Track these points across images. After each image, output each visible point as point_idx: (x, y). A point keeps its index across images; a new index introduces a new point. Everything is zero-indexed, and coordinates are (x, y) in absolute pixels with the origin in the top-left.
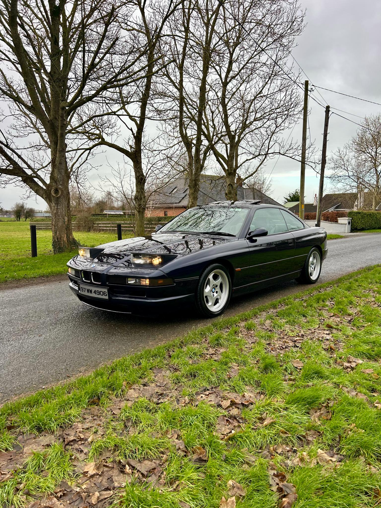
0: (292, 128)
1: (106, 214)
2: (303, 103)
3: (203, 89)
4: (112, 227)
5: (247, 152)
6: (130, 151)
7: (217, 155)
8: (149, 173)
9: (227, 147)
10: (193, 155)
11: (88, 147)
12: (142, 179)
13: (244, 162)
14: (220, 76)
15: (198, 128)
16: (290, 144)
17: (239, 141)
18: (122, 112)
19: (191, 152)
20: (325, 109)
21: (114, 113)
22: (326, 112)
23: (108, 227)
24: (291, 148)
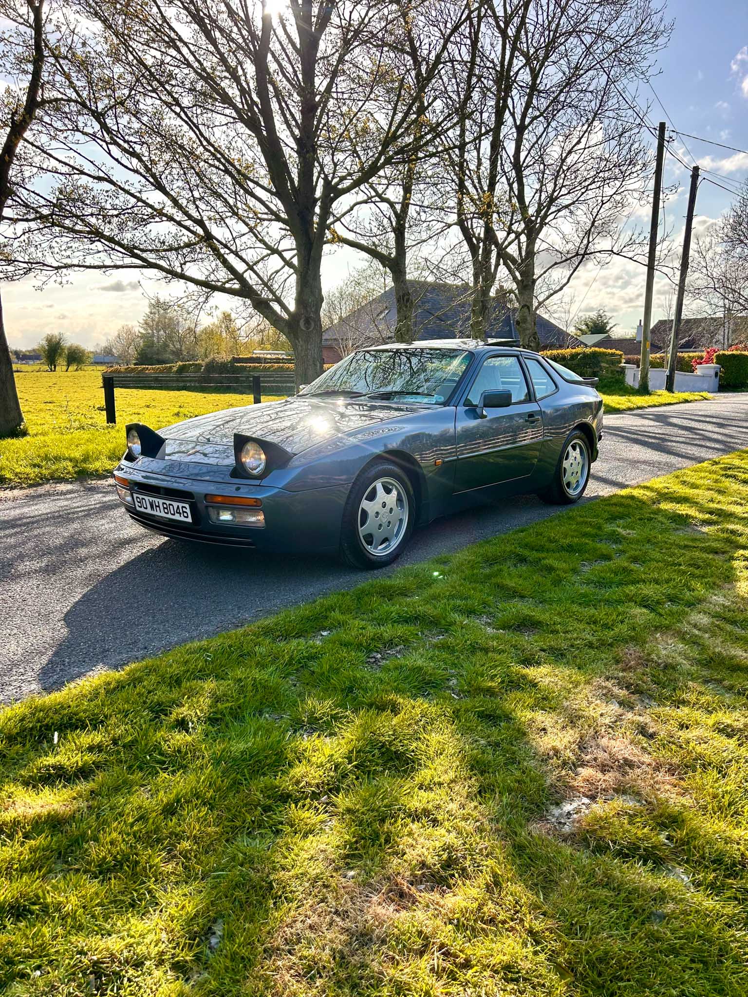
1: (259, 358)
2: (655, 163)
10: (480, 259)
14: (513, 114)
17: (540, 228)
19: (477, 255)
20: (691, 174)
22: (692, 178)
24: (631, 243)
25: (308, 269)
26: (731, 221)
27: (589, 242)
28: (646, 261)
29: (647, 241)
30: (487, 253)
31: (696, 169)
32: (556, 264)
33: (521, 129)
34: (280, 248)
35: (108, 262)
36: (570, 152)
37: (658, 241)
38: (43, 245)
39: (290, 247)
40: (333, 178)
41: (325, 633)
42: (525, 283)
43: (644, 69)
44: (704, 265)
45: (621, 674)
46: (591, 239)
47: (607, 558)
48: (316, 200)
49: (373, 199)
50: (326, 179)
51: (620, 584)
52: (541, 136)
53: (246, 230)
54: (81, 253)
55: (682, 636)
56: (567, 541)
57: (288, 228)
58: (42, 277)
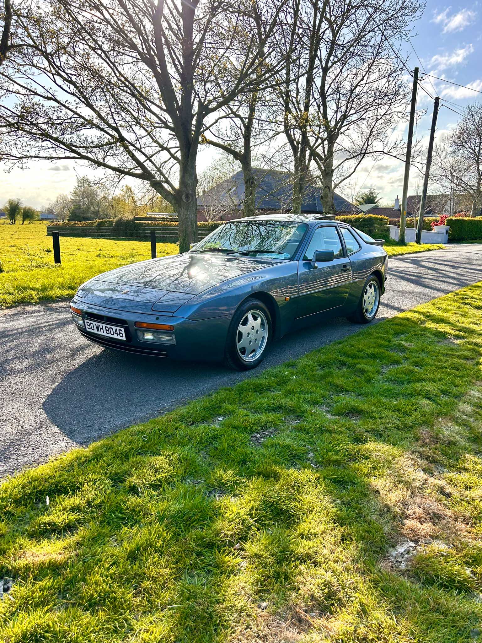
2: (411, 94)
10: (299, 156)
19: (297, 153)
20: (434, 101)
22: (435, 104)
24: (396, 146)
25: (188, 161)
26: (457, 133)
27: (368, 145)
28: (404, 158)
29: (406, 145)
30: (303, 152)
31: (437, 99)
32: (347, 159)
34: (168, 147)
35: (54, 155)
36: (357, 86)
37: (413, 145)
38: (11, 143)
39: (174, 146)
40: (205, 101)
41: (220, 419)
42: (327, 172)
43: (407, 32)
44: (440, 161)
45: (421, 449)
46: (370, 143)
47: (397, 363)
48: (193, 116)
49: (230, 116)
50: (200, 101)
51: (409, 382)
52: (338, 75)
53: (146, 133)
54: (37, 149)
55: (456, 420)
56: (371, 351)
57: (174, 133)
58: (9, 164)
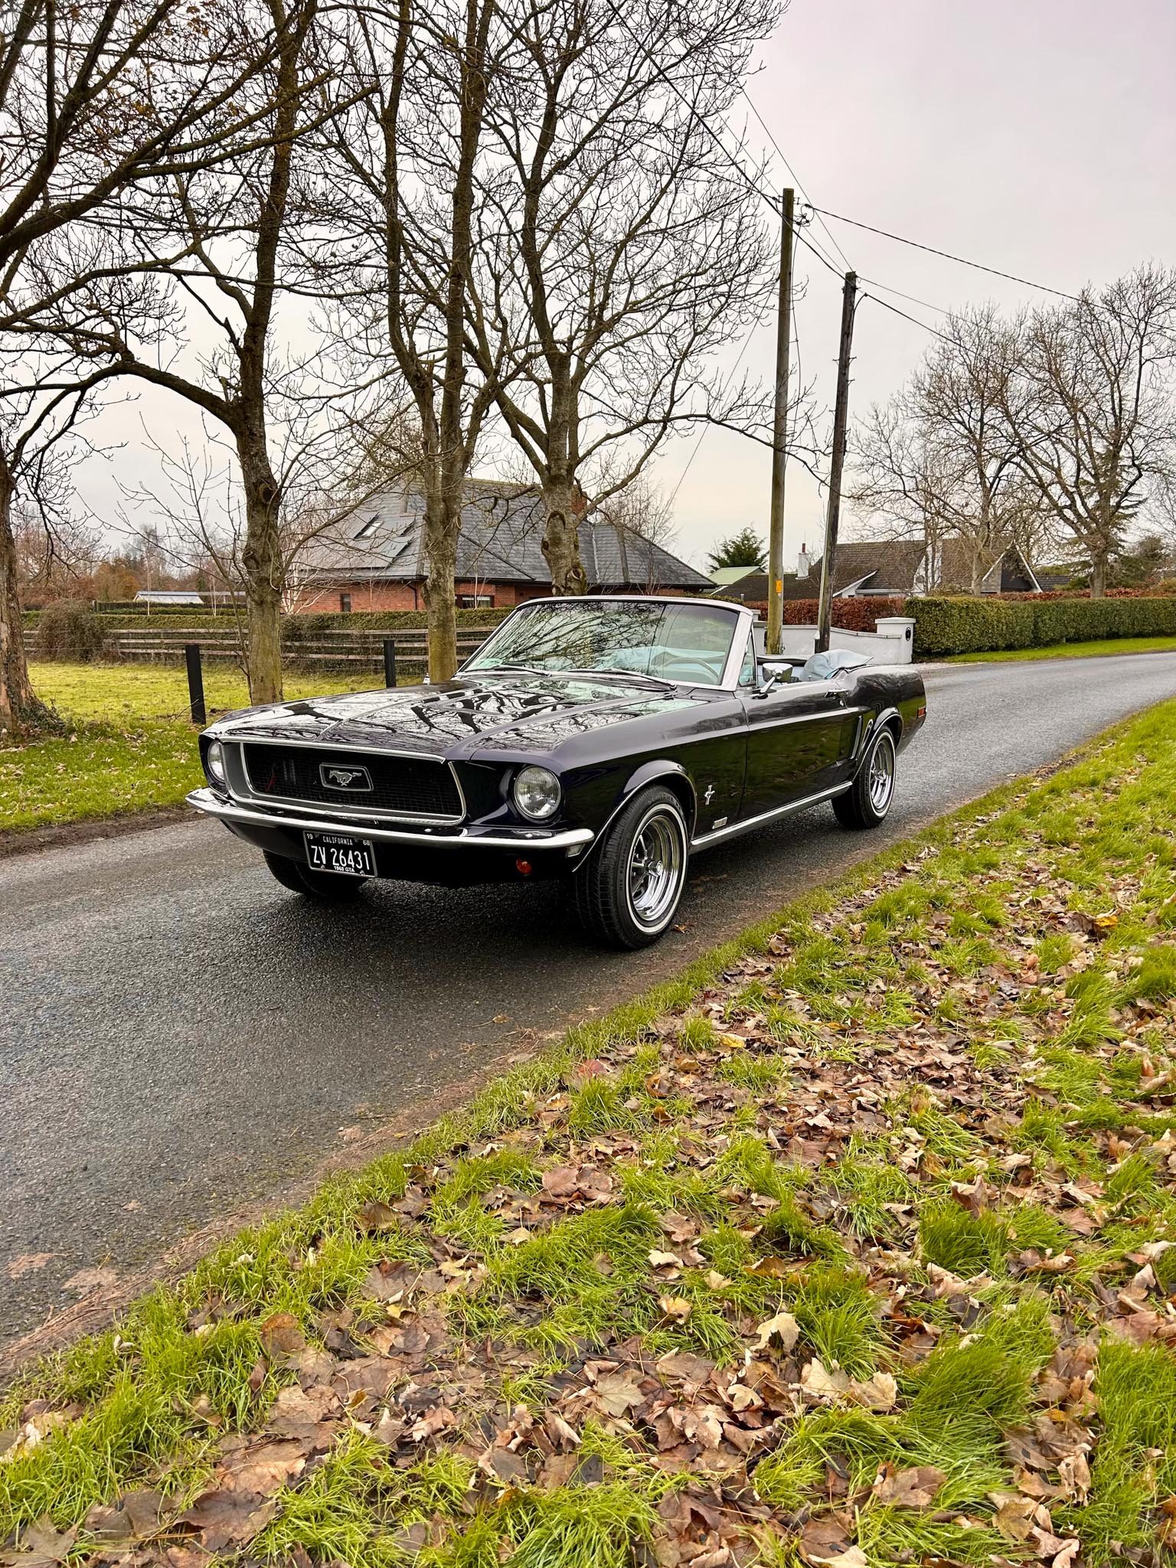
0: (743, 340)
1: (144, 604)
2: (778, 257)
3: (462, 199)
4: (168, 646)
5: (606, 410)
6: (223, 398)
7: (515, 418)
8: (291, 475)
9: (542, 393)
10: (438, 416)
11: (75, 380)
12: (268, 493)
13: (599, 444)
14: (517, 158)
15: (451, 327)
16: (739, 389)
17: (582, 373)
18: (191, 263)
19: (430, 406)
20: (843, 283)
21: (164, 266)
22: (845, 290)
23: (152, 646)
24: (741, 402)
26: (927, 383)
27: (673, 403)
28: (770, 437)
29: (770, 401)
31: (851, 278)
32: (609, 437)
33: (534, 187)
37: (789, 401)
42: (554, 471)
46: (677, 394)
